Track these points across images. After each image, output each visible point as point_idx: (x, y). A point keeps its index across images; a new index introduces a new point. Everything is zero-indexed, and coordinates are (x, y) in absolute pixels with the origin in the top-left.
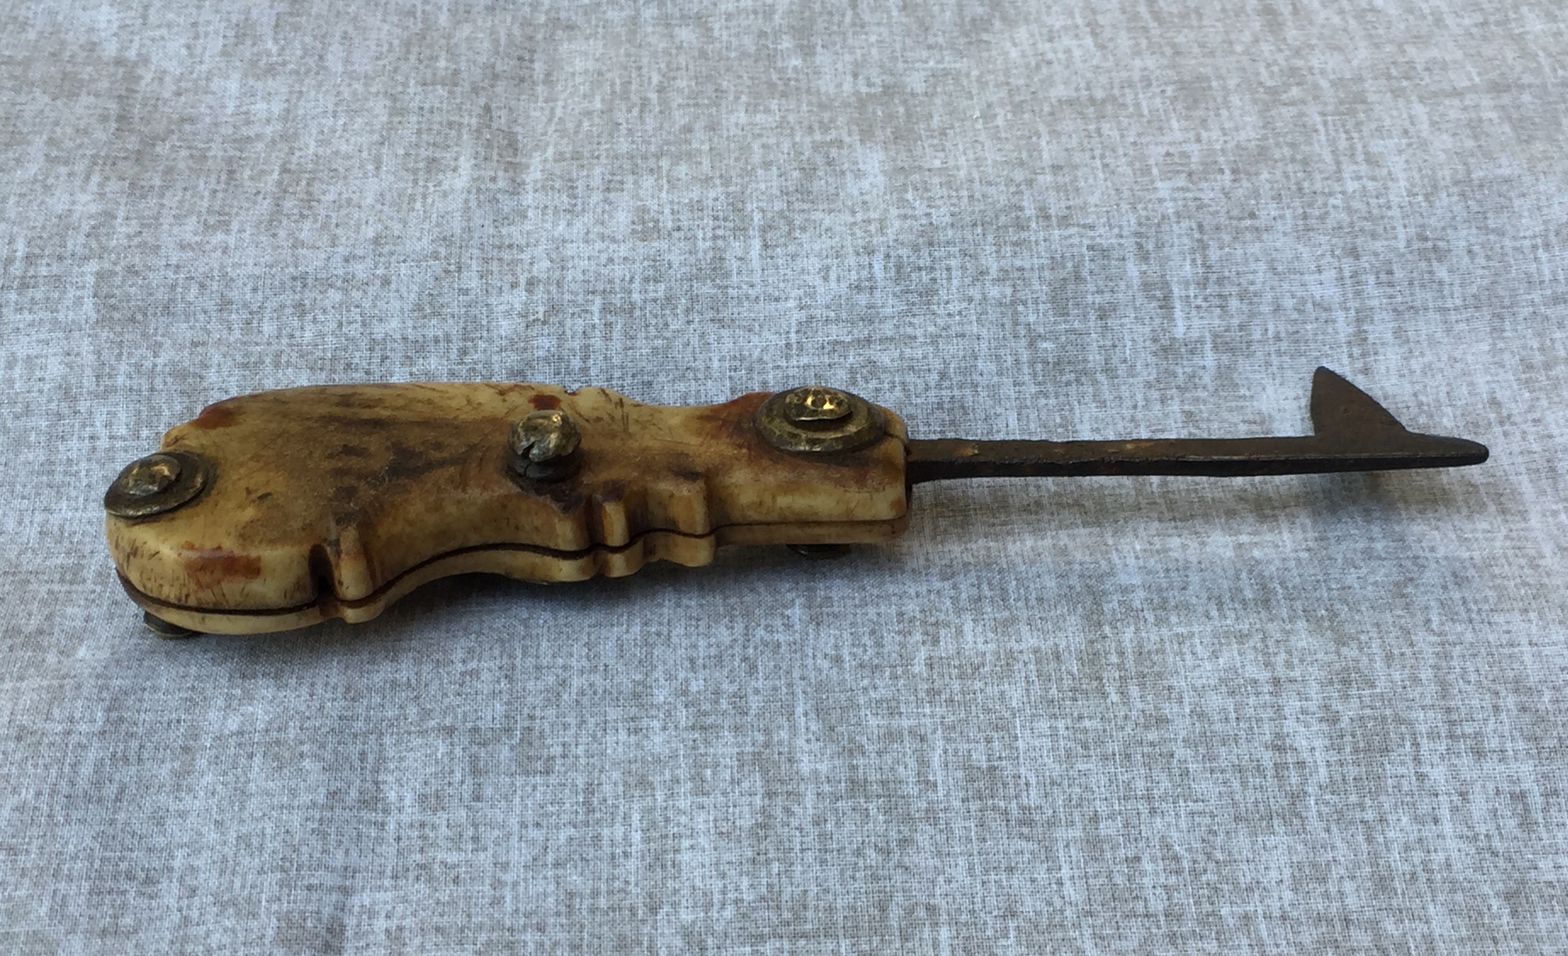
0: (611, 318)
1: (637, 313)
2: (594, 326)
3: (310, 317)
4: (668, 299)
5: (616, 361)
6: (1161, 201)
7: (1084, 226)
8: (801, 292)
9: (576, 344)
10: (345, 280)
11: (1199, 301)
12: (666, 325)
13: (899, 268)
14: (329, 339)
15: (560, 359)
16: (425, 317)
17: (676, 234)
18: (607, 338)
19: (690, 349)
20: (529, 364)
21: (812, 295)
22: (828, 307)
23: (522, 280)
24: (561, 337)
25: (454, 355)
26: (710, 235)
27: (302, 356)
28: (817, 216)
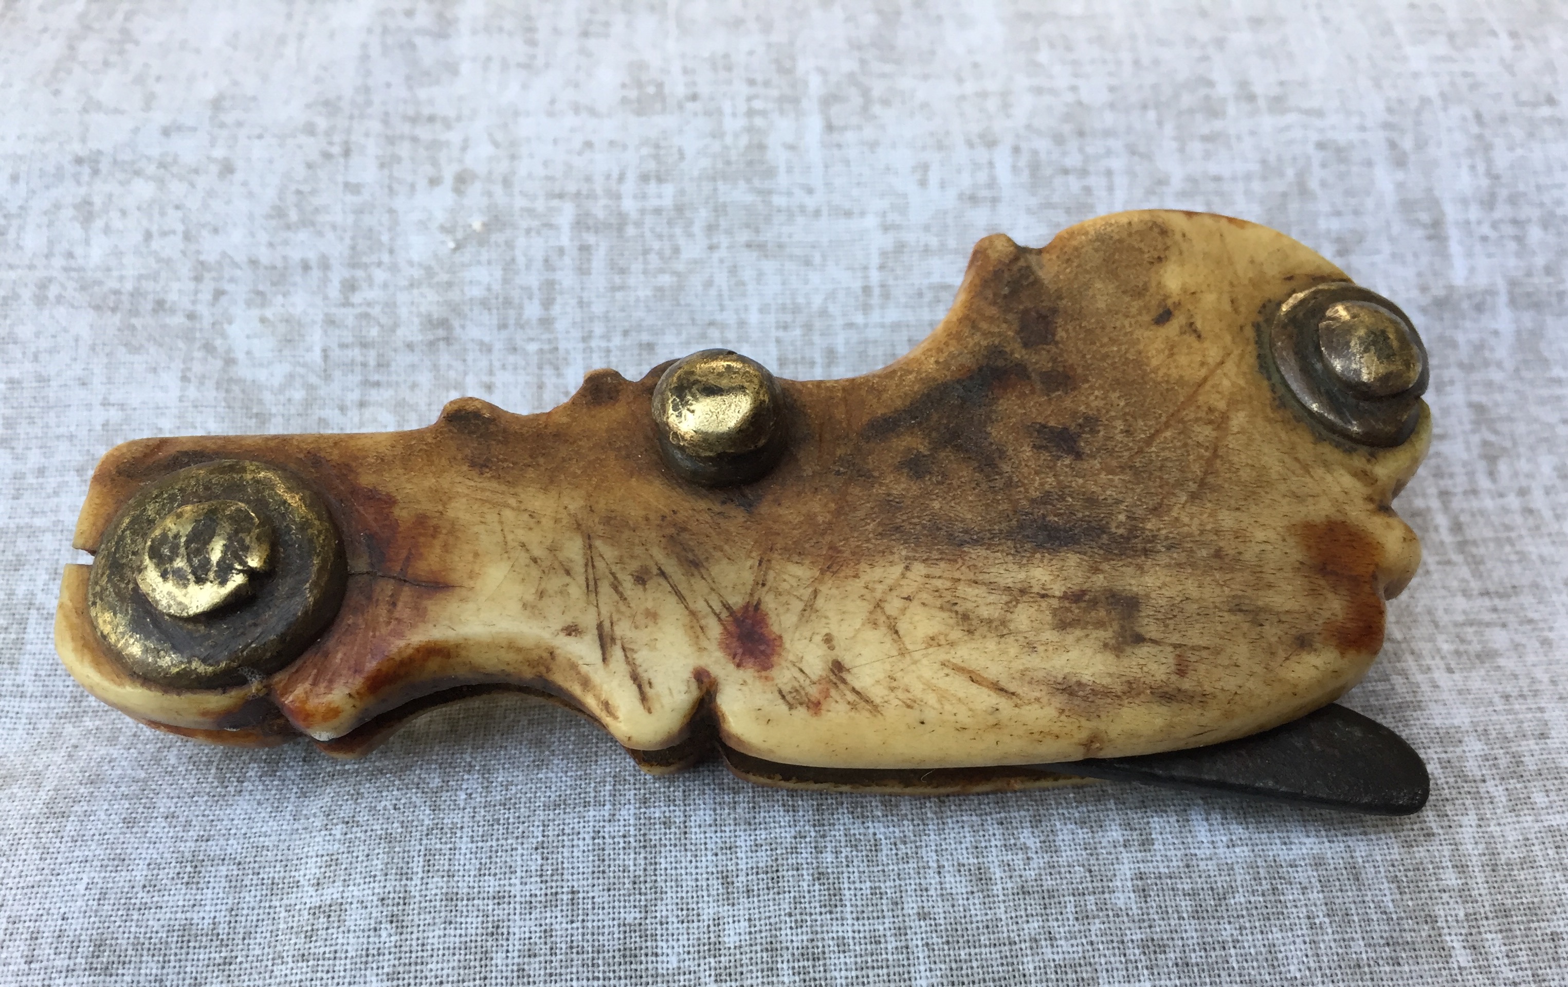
0: (590, 238)
1: (631, 231)
2: (561, 251)
3: (99, 224)
4: (680, 209)
5: (598, 308)
6: (1416, 75)
7: (1309, 112)
8: (885, 204)
9: (533, 280)
10: (162, 165)
11: (1486, 229)
12: (676, 250)
13: (1035, 167)
14: (129, 259)
15: (507, 302)
16: (288, 227)
17: (690, 106)
18: (583, 271)
19: (713, 292)
20: (455, 309)
21: (903, 210)
22: (927, 228)
23: (449, 173)
24: (509, 266)
25: (334, 291)
26: (742, 107)
27: (83, 288)
28: (905, 83)
